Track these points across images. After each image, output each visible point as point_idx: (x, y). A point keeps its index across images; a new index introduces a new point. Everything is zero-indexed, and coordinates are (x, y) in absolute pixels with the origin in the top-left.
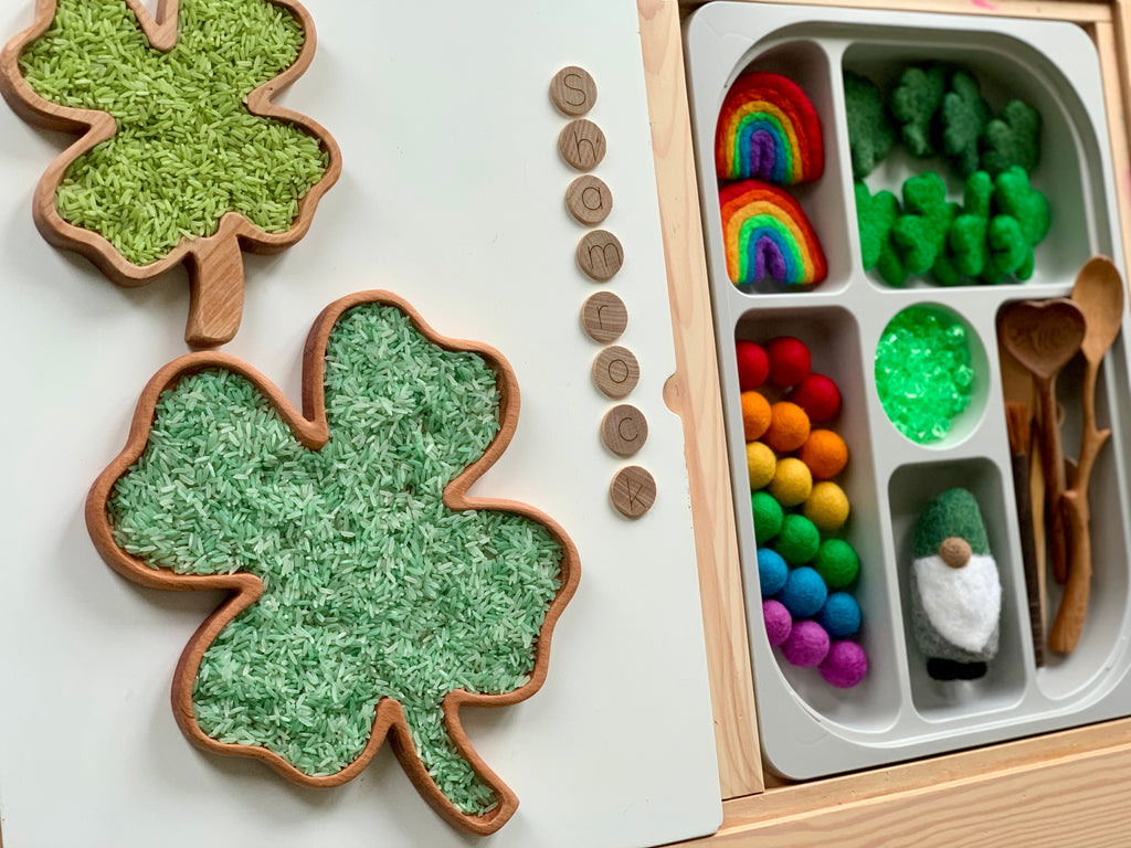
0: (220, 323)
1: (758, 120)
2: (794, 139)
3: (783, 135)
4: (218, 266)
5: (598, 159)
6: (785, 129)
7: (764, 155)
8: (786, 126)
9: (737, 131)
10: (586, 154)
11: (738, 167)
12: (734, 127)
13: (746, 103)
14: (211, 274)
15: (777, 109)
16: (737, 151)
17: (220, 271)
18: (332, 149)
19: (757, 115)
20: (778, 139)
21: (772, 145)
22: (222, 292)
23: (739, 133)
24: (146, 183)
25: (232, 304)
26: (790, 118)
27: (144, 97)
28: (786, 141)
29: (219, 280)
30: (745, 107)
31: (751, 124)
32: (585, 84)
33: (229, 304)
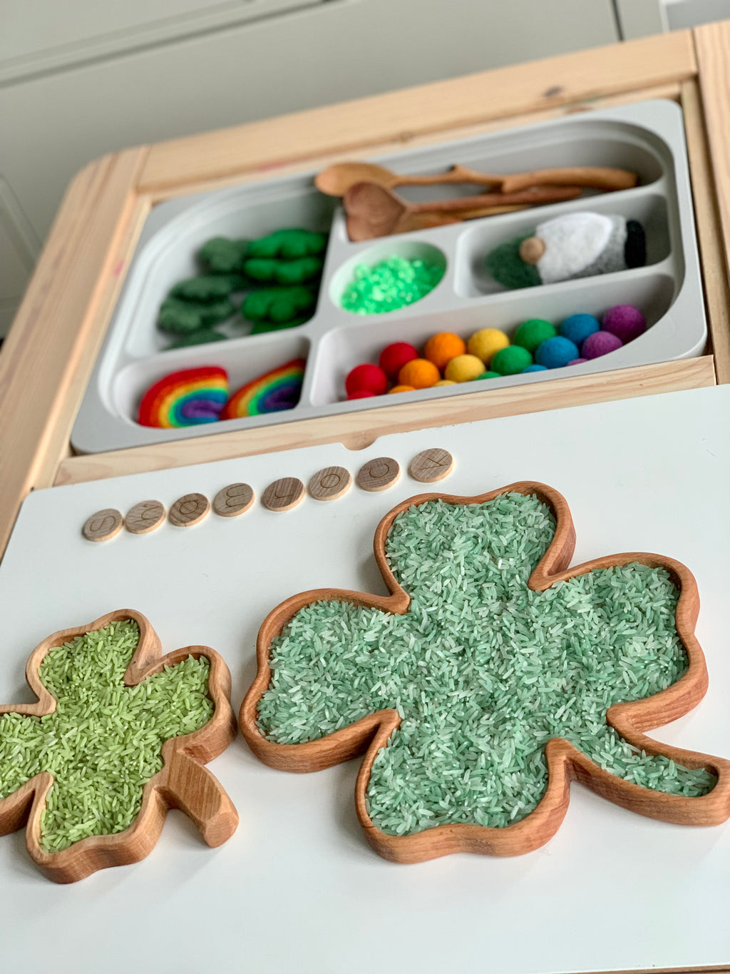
0: (209, 805)
4: (180, 777)
5: (159, 505)
10: (154, 513)
14: (179, 787)
17: (184, 778)
18: (201, 651)
22: (196, 788)
24: (96, 784)
25: (209, 787)
27: (56, 744)
29: (188, 783)
32: (100, 517)
33: (206, 790)
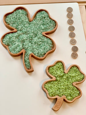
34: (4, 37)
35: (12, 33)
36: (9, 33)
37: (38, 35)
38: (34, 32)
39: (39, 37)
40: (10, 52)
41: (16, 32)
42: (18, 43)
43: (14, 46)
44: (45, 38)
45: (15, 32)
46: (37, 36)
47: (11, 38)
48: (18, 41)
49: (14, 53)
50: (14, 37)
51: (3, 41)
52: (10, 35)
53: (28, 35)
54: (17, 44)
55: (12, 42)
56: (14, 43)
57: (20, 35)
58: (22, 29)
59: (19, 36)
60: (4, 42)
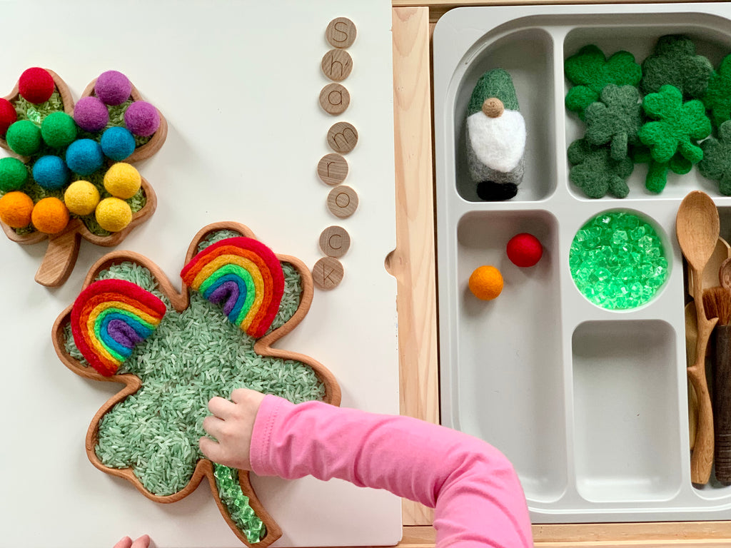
1: (103, 319)
2: (130, 308)
3: (123, 312)
6: (120, 308)
7: (125, 333)
8: (119, 306)
9: (97, 339)
11: (120, 357)
12: (95, 339)
13: (88, 319)
15: (106, 303)
16: (108, 349)
19: (99, 317)
20: (123, 317)
21: (123, 323)
23: (100, 338)
26: (116, 300)
28: (127, 313)
30: (89, 322)
31: (101, 326)
34: (96, 434)
35: (124, 400)
36: (110, 410)
37: (238, 364)
38: (216, 359)
39: (246, 373)
40: (150, 495)
41: (141, 388)
42: (167, 443)
43: (156, 458)
44: (277, 365)
45: (135, 393)
46: (238, 372)
47: (130, 426)
48: (162, 430)
49: (166, 491)
50: (142, 420)
51: (100, 459)
52: (120, 416)
53: (198, 383)
54: (164, 447)
55: (143, 445)
56: (152, 448)
57: (161, 396)
58: (158, 367)
59: (158, 402)
60: (106, 457)
